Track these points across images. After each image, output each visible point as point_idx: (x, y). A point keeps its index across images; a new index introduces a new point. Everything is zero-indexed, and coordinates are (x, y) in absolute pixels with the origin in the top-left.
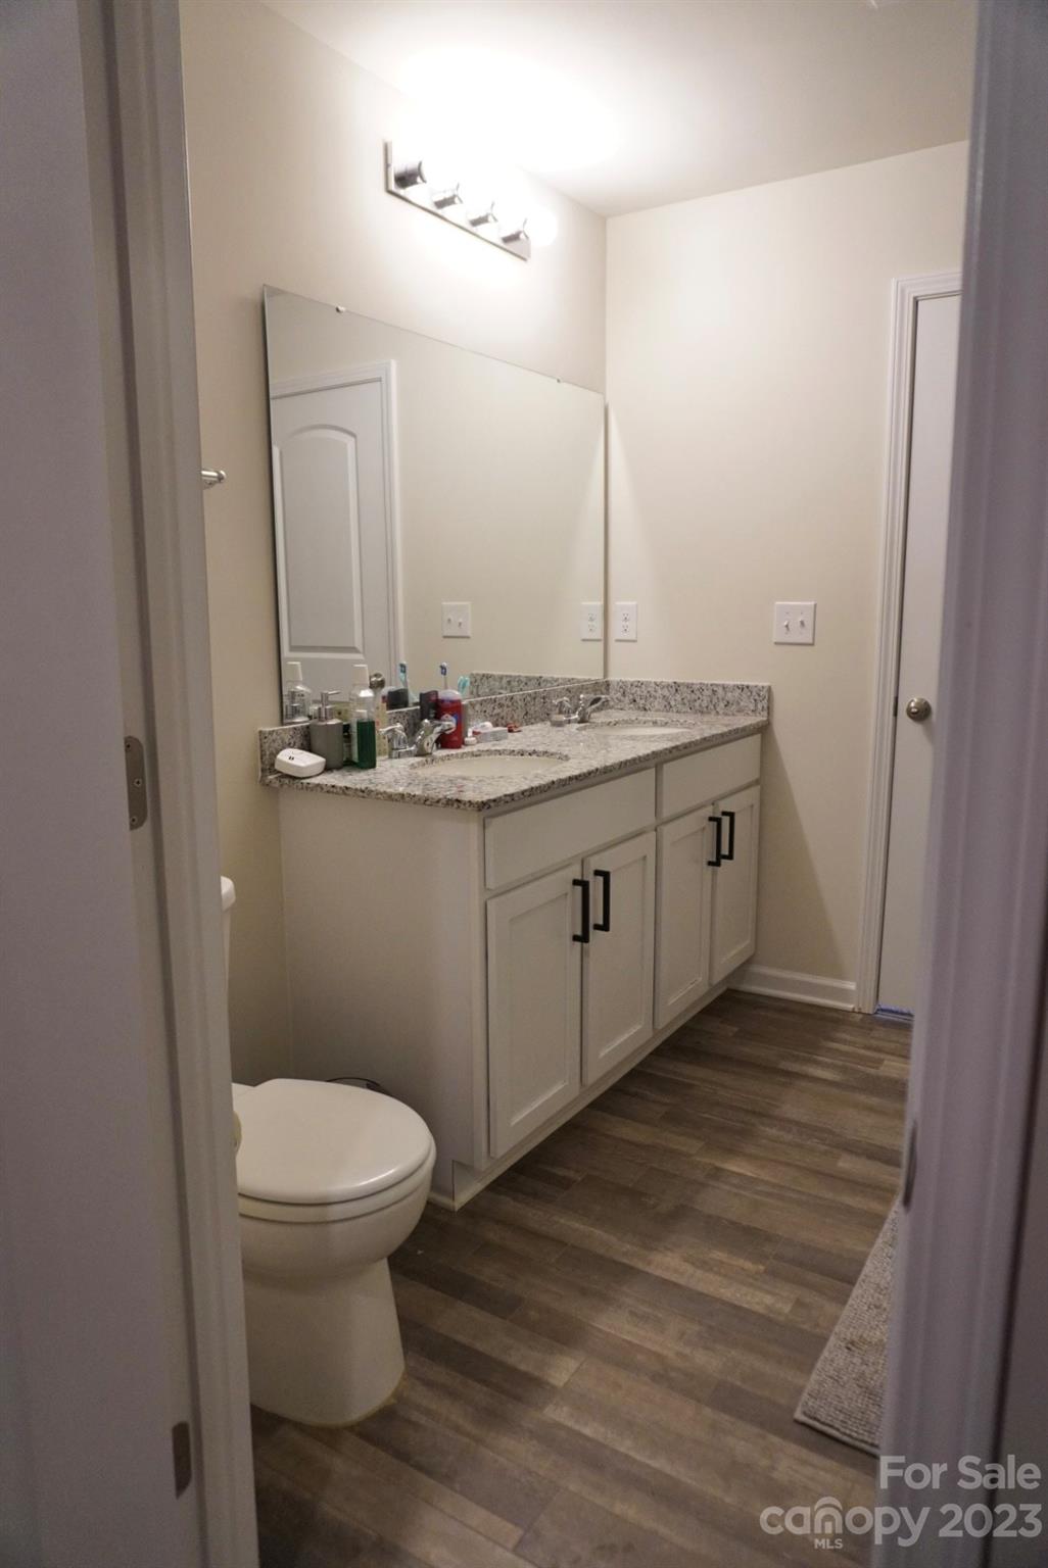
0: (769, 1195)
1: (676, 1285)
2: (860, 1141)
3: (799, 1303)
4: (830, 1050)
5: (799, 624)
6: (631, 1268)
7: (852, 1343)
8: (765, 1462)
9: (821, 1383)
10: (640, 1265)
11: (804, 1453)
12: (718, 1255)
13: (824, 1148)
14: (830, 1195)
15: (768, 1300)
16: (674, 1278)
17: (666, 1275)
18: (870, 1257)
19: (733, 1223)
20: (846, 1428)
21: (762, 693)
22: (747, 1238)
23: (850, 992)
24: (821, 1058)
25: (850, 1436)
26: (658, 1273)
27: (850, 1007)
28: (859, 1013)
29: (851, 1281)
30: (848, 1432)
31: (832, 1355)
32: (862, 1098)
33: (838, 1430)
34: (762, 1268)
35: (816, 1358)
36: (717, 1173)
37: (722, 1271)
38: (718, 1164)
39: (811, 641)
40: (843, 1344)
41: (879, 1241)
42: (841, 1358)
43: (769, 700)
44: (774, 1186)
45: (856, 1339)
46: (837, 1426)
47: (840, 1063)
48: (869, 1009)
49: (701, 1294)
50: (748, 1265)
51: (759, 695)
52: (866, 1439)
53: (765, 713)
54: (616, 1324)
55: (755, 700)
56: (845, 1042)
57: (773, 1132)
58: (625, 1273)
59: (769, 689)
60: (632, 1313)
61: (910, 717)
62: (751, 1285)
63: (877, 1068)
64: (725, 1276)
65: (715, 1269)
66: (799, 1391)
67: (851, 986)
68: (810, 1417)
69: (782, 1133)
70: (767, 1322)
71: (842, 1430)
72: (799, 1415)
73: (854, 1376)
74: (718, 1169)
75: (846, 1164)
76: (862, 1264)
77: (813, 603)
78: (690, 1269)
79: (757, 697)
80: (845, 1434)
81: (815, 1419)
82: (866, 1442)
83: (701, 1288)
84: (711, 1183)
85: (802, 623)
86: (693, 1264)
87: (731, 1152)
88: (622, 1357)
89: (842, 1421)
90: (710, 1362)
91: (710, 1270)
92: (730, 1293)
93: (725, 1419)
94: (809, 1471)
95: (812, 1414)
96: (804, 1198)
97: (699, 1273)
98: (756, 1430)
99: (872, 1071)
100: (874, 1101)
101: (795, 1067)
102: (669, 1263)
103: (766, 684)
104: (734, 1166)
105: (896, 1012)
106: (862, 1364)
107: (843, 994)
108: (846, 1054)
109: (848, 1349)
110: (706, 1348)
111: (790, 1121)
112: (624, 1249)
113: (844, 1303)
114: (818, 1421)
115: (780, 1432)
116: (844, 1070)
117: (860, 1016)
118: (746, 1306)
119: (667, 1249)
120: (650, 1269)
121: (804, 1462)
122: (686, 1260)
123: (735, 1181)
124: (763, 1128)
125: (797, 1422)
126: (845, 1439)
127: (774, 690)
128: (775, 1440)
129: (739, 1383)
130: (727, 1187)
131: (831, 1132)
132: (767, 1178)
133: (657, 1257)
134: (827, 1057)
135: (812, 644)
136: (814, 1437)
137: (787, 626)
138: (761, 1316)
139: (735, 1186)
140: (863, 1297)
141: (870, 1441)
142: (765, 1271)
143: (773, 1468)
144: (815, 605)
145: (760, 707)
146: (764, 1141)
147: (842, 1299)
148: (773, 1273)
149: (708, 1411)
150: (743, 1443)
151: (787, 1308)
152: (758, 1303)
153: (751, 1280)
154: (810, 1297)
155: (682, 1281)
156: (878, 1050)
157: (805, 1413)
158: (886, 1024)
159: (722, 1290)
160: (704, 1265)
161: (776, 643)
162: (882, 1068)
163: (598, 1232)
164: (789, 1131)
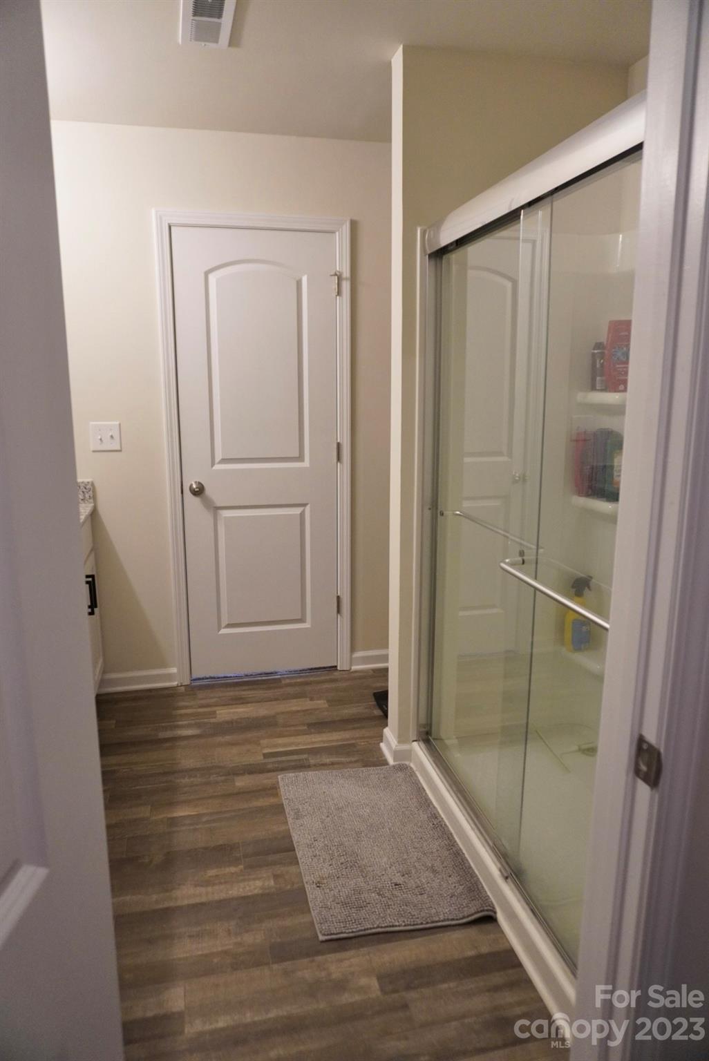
0: (214, 821)
1: (202, 904)
2: (238, 766)
3: (276, 877)
4: (181, 715)
5: (109, 437)
6: (167, 909)
7: (319, 882)
8: (323, 974)
9: (320, 913)
10: (172, 904)
11: (338, 956)
12: (212, 872)
13: (223, 778)
14: (246, 806)
15: (259, 883)
16: (198, 900)
17: (192, 901)
18: (291, 831)
19: (206, 848)
20: (348, 929)
21: (88, 487)
22: (222, 853)
23: (173, 675)
24: (180, 723)
25: (353, 932)
26: (186, 902)
27: (175, 684)
28: (181, 686)
29: (292, 849)
30: (350, 931)
31: (313, 894)
32: (220, 739)
33: (345, 933)
34: (241, 867)
35: (307, 902)
36: (173, 822)
37: (223, 881)
38: (169, 816)
39: (119, 448)
40: (315, 886)
41: (290, 820)
42: (318, 892)
43: (93, 492)
44: (211, 814)
45: (318, 879)
46: (344, 931)
47: (193, 722)
48: (187, 682)
49: (220, 901)
50: (233, 869)
51: (85, 488)
52: (360, 928)
53: (92, 500)
54: (185, 949)
55: (83, 492)
56: (186, 707)
57: (186, 780)
58: (165, 914)
59: (93, 484)
60: (190, 936)
61: (192, 493)
62: (244, 880)
63: (215, 718)
64: (226, 883)
65: (217, 882)
66: (312, 923)
67: (174, 670)
68: (328, 935)
69: (192, 779)
70: (265, 896)
71: (347, 931)
72: (321, 938)
73: (331, 900)
74: (173, 818)
75: (241, 782)
76: (290, 837)
77: (118, 423)
78: (203, 890)
79: (84, 490)
80: (350, 933)
81: (332, 934)
82: (362, 930)
83: (217, 897)
84: (174, 829)
85: (112, 437)
86: (202, 886)
87: (171, 804)
88: (205, 968)
89: (344, 927)
90: (255, 938)
91: (214, 884)
92: (237, 890)
93: (287, 965)
94: (347, 963)
95: (329, 933)
96: (233, 814)
97: (210, 889)
98: (306, 961)
99: (213, 720)
100: (228, 738)
101: (168, 734)
102: (188, 893)
103: (90, 480)
104: (180, 812)
105: (203, 679)
106: (330, 891)
107: (169, 677)
108: (192, 715)
109: (318, 887)
110: (247, 931)
111: (192, 770)
112: (154, 899)
113: (297, 863)
114: (334, 934)
115: (319, 953)
116: (198, 725)
117: (183, 688)
118: (250, 894)
119: (179, 885)
120: (179, 903)
121: (341, 961)
122: (196, 886)
123: (187, 822)
124: (179, 781)
125: (322, 942)
126: (351, 935)
127: (97, 485)
128: (319, 958)
129: (279, 940)
130: (184, 828)
131: (219, 767)
132: (205, 811)
133: (177, 893)
134: (182, 721)
135: (120, 451)
136: (335, 944)
137: (101, 439)
138: (262, 895)
139: (191, 824)
140: (305, 855)
141: (363, 928)
142: (245, 868)
143: (330, 974)
144: (120, 425)
145: (87, 496)
146: (186, 789)
147: (295, 861)
148: (251, 867)
149: (275, 966)
150: (306, 971)
151: (272, 883)
152: (255, 889)
153: (241, 878)
154: (279, 870)
155: (204, 899)
156: (208, 706)
157: (324, 935)
158: (201, 688)
159: (230, 892)
160: (208, 883)
161: (94, 451)
162: (218, 716)
163: (128, 898)
164: (196, 776)
